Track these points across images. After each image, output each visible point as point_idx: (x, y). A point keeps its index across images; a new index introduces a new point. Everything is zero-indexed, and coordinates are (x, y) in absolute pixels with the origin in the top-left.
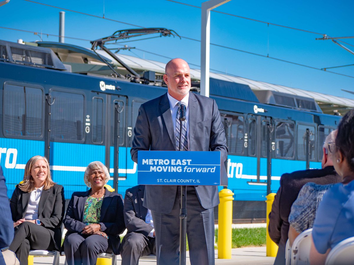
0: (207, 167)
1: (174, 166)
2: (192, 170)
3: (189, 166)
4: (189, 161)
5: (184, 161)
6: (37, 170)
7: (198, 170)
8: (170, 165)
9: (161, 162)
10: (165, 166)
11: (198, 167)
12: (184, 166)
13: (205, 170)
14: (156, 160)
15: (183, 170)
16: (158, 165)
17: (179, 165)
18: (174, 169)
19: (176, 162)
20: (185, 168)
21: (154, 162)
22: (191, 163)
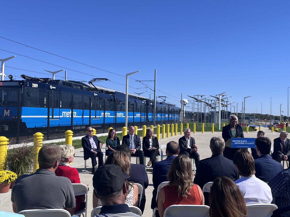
0: (251, 143)
1: (242, 142)
2: (247, 143)
3: (246, 142)
4: (246, 141)
5: (245, 141)
6: (151, 133)
7: (249, 144)
8: (241, 142)
9: (238, 141)
10: (239, 142)
11: (249, 143)
12: (245, 142)
13: (251, 144)
14: (237, 141)
15: (244, 143)
16: (237, 142)
17: (243, 142)
18: (242, 143)
19: (242, 141)
20: (245, 143)
21: (236, 141)
22: (247, 141)
